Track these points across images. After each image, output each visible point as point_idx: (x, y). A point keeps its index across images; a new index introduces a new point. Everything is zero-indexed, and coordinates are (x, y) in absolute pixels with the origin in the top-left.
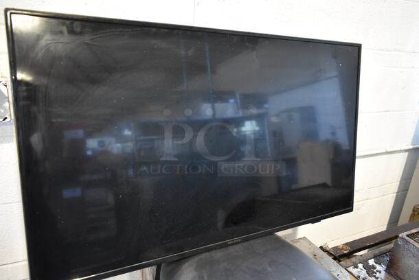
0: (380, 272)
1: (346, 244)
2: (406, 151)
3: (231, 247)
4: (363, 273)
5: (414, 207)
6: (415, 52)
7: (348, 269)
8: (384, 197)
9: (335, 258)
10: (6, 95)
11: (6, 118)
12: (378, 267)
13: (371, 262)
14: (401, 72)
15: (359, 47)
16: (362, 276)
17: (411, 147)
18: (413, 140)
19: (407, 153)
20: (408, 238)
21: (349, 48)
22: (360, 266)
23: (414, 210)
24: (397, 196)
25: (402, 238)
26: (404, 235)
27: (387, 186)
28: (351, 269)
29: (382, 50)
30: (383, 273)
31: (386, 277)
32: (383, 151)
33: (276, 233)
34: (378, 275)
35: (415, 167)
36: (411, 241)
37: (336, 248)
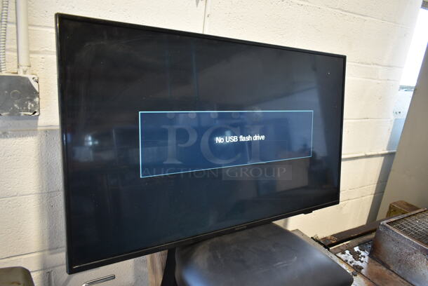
0: (364, 257)
1: (334, 235)
2: (382, 155)
3: (238, 233)
4: (350, 258)
5: (391, 204)
6: (389, 66)
7: (338, 255)
8: (363, 198)
9: (325, 247)
10: (37, 90)
11: (35, 112)
12: (363, 253)
13: (356, 249)
14: (378, 84)
15: (344, 58)
16: (349, 260)
17: (387, 152)
18: (388, 145)
19: (383, 158)
20: (387, 225)
21: (336, 59)
22: (347, 252)
23: (390, 208)
24: (374, 197)
25: (383, 225)
26: (385, 222)
27: (366, 187)
28: (339, 255)
29: (362, 63)
30: (367, 258)
31: (369, 261)
32: (363, 154)
33: (274, 222)
34: (362, 259)
35: (390, 170)
36: (391, 227)
37: (325, 239)
